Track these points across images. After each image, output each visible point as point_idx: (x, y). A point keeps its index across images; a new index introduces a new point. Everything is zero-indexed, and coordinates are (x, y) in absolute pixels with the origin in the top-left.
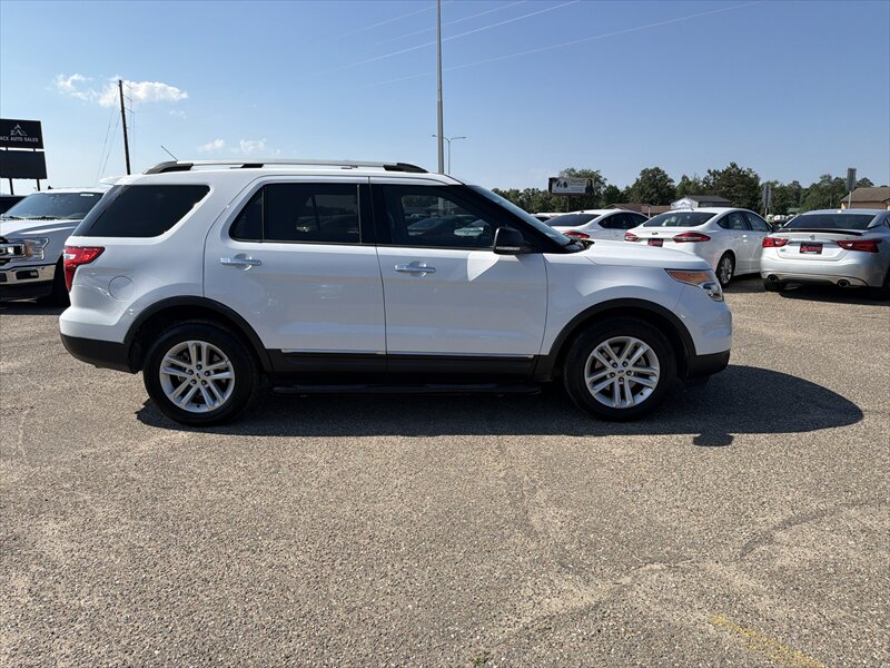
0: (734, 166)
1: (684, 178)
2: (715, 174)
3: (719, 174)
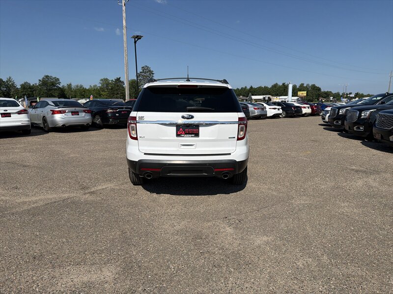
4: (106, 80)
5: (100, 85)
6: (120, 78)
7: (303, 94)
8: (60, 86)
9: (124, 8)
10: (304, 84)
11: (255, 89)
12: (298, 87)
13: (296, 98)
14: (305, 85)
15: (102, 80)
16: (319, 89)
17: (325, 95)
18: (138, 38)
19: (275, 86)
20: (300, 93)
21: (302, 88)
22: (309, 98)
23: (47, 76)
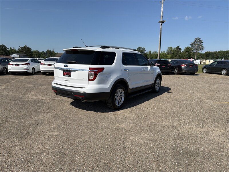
0: (26, 46)
1: (11, 48)
2: (21, 47)
3: (23, 48)
4: (171, 48)
5: (167, 51)
6: (179, 46)
8: (145, 52)
9: (162, 5)
15: (169, 48)
18: (162, 22)
23: (139, 47)
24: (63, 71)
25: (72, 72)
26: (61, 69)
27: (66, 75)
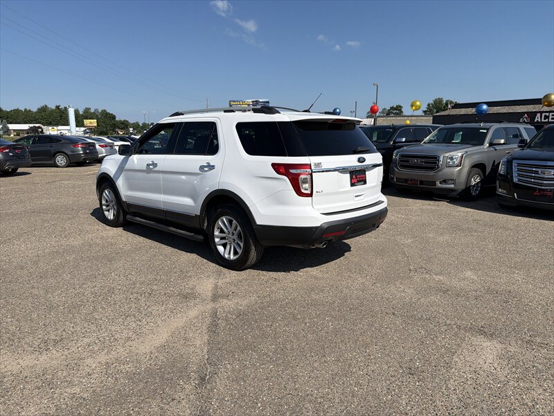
7: (93, 123)
10: (90, 109)
11: (8, 112)
12: (81, 113)
13: (83, 129)
14: (92, 111)
16: (114, 117)
17: (123, 126)
19: (43, 109)
20: (87, 122)
21: (88, 114)
22: (101, 129)
24: (349, 175)
25: (367, 173)
26: (343, 170)
27: (358, 181)
